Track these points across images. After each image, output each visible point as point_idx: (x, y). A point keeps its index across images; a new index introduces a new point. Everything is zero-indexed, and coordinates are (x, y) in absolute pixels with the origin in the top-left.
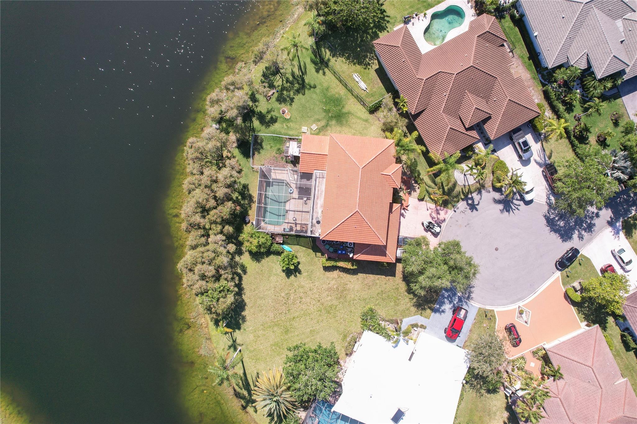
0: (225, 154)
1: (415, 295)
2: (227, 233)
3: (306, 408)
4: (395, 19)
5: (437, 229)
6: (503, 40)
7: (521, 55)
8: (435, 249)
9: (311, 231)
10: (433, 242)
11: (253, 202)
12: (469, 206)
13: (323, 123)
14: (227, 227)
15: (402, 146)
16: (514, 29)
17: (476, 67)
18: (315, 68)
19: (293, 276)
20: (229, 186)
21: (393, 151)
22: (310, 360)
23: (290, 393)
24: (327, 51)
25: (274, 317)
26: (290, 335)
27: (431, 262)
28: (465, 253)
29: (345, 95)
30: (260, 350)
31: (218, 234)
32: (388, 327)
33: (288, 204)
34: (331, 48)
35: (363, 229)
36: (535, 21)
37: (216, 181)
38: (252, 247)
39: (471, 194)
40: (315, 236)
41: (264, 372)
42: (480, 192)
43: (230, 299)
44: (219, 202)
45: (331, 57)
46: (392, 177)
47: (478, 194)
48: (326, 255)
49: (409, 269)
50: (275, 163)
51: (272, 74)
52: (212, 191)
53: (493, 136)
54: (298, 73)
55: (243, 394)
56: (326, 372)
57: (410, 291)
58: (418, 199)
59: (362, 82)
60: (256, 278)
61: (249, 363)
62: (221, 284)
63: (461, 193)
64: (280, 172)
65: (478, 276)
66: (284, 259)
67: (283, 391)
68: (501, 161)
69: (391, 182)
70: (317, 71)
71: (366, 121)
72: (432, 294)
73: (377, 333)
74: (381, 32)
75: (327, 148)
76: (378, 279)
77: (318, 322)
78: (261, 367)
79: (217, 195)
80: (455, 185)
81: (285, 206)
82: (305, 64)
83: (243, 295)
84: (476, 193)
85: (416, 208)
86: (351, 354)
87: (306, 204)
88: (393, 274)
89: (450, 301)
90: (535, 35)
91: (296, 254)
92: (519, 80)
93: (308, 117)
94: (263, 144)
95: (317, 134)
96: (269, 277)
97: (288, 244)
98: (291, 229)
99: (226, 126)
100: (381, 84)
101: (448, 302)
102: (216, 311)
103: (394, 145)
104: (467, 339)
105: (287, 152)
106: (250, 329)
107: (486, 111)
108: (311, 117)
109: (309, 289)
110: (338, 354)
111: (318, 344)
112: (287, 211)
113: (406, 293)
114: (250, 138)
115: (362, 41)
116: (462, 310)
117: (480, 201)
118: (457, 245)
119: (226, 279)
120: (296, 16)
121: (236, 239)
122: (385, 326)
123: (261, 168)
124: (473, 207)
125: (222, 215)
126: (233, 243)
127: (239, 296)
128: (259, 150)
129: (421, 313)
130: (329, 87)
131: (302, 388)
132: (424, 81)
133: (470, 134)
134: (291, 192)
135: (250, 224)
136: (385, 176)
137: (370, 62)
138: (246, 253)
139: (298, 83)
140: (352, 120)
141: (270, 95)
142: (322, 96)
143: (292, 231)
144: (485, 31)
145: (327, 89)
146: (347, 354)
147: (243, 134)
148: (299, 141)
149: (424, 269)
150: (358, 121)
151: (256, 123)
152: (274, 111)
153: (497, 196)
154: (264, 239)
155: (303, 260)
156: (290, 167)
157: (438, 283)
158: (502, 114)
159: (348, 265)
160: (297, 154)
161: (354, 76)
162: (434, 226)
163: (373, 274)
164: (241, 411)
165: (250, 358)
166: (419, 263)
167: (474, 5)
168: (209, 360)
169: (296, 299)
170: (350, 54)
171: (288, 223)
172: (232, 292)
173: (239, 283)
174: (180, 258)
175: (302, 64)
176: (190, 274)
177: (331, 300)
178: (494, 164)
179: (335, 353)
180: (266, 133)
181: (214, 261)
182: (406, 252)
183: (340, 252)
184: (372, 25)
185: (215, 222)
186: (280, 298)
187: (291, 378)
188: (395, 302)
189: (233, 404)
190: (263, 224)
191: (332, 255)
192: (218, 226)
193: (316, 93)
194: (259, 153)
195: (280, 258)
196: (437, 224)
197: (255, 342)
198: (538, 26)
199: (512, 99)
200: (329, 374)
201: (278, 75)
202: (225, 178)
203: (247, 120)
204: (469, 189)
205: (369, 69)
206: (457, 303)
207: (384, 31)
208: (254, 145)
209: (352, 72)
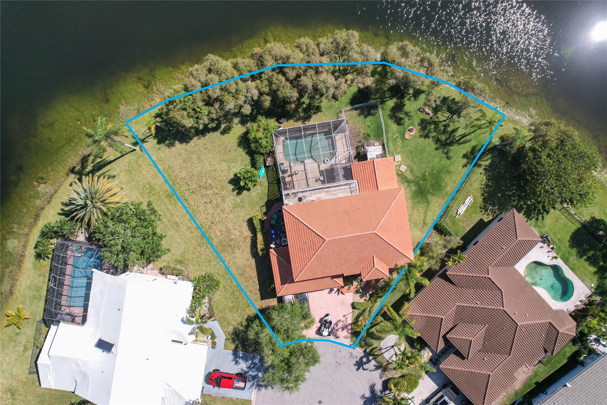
0: (349, 77)
1: (247, 327)
2: (262, 101)
3: (89, 239)
4: (542, 226)
5: (325, 333)
6: (553, 351)
7: (538, 374)
8: (304, 337)
9: (288, 194)
10: (310, 333)
11: (303, 122)
12: (360, 360)
13: (410, 176)
14: (269, 98)
15: (409, 271)
16: (564, 358)
17: (518, 330)
18: (467, 153)
19: (232, 187)
20: (315, 89)
21: (402, 262)
22: (143, 230)
23: (101, 217)
24: (489, 161)
25: (182, 178)
26: (166, 200)
27: (288, 337)
28: (308, 371)
29: (446, 193)
30: (141, 171)
31: (259, 90)
32: (204, 307)
33: (311, 161)
34: (494, 165)
35: (306, 252)
36: (583, 381)
37: (317, 72)
38: (253, 133)
39: (373, 359)
40: (284, 200)
41: (116, 182)
42: (377, 368)
43: (188, 123)
44: (295, 82)
45: (483, 167)
46: (373, 269)
47: (375, 366)
48: (266, 218)
49: (274, 315)
50: (354, 135)
51: (448, 107)
52: (305, 71)
53: (443, 367)
54: (457, 135)
55: (87, 166)
56: (134, 251)
57: (250, 320)
58: (353, 303)
59: (466, 208)
60: (219, 146)
61: (123, 163)
62: (202, 108)
63: (371, 348)
64: (344, 142)
65: (287, 392)
66: (248, 172)
67: (100, 209)
68: (418, 382)
69: (367, 270)
70: (465, 156)
71: (425, 224)
72: (252, 345)
73: (193, 297)
74: (524, 214)
75: (386, 188)
76: (254, 282)
77: (189, 228)
78: (122, 178)
79: (302, 77)
80: (379, 339)
81: (308, 158)
82: (469, 141)
83: (197, 137)
84: (376, 364)
85: (343, 303)
86: (163, 274)
87: (316, 181)
88: (264, 297)
89: (250, 366)
90: (567, 384)
91: (258, 184)
92: (514, 379)
93: (413, 159)
94: (370, 117)
95: (397, 174)
96: (225, 161)
97: (267, 172)
98: (284, 172)
99: (379, 72)
100: (468, 229)
101: (249, 365)
102: (171, 110)
103: (409, 261)
104: (213, 396)
105: (368, 145)
106: (162, 155)
107: (470, 353)
108: (413, 162)
109: (223, 208)
110: (159, 259)
111: (164, 234)
112: (303, 162)
113: (246, 317)
114: (373, 101)
115: (509, 196)
116: (244, 384)
117: (368, 371)
118: (314, 360)
119: (210, 112)
120: (517, 117)
121: (258, 113)
122: (204, 303)
123: (344, 120)
124: (360, 364)
125: (281, 89)
126: (252, 110)
127: (195, 133)
128: (363, 114)
129: (229, 339)
130: (451, 173)
131: (109, 230)
132: (487, 276)
133: (440, 341)
134: (325, 161)
135: (279, 125)
136: (372, 261)
137: (488, 211)
138: (245, 128)
139: (447, 139)
140: (421, 208)
141: (426, 110)
142: (439, 168)
143: (283, 174)
144: (558, 329)
145: (448, 172)
146: (161, 269)
147: (377, 90)
148: (384, 155)
149: (279, 331)
150: (422, 215)
151: (391, 103)
152: (409, 119)
153: (379, 387)
154: (265, 144)
155: (254, 193)
156: (353, 153)
157: (267, 351)
158: (471, 371)
159: (260, 245)
160: (369, 156)
161: (470, 197)
162: (329, 328)
163: (258, 275)
164: (68, 168)
165: (129, 163)
166: (284, 324)
167: (579, 308)
168: (115, 119)
169: (208, 197)
170: (492, 187)
171: (290, 166)
172: (197, 123)
173: (209, 128)
174: (221, 56)
175: (468, 138)
176: (205, 71)
177: (217, 236)
178: (412, 375)
179: (158, 257)
180: (383, 116)
181: (226, 94)
182: (292, 305)
183: (273, 232)
184: (529, 203)
185: (270, 83)
186: (204, 179)
187: (118, 214)
188: (233, 307)
189: (73, 158)
190: (282, 138)
191: (267, 225)
192: (268, 88)
193: (441, 160)
194: (359, 115)
195: (249, 167)
196: (331, 331)
197: (149, 164)
198: (577, 385)
199: (491, 378)
200: (133, 256)
201: (449, 114)
202: (323, 82)
203: (391, 92)
204: (378, 355)
205: (481, 211)
206: (250, 375)
207: (526, 217)
208: (366, 107)
209: (473, 193)
